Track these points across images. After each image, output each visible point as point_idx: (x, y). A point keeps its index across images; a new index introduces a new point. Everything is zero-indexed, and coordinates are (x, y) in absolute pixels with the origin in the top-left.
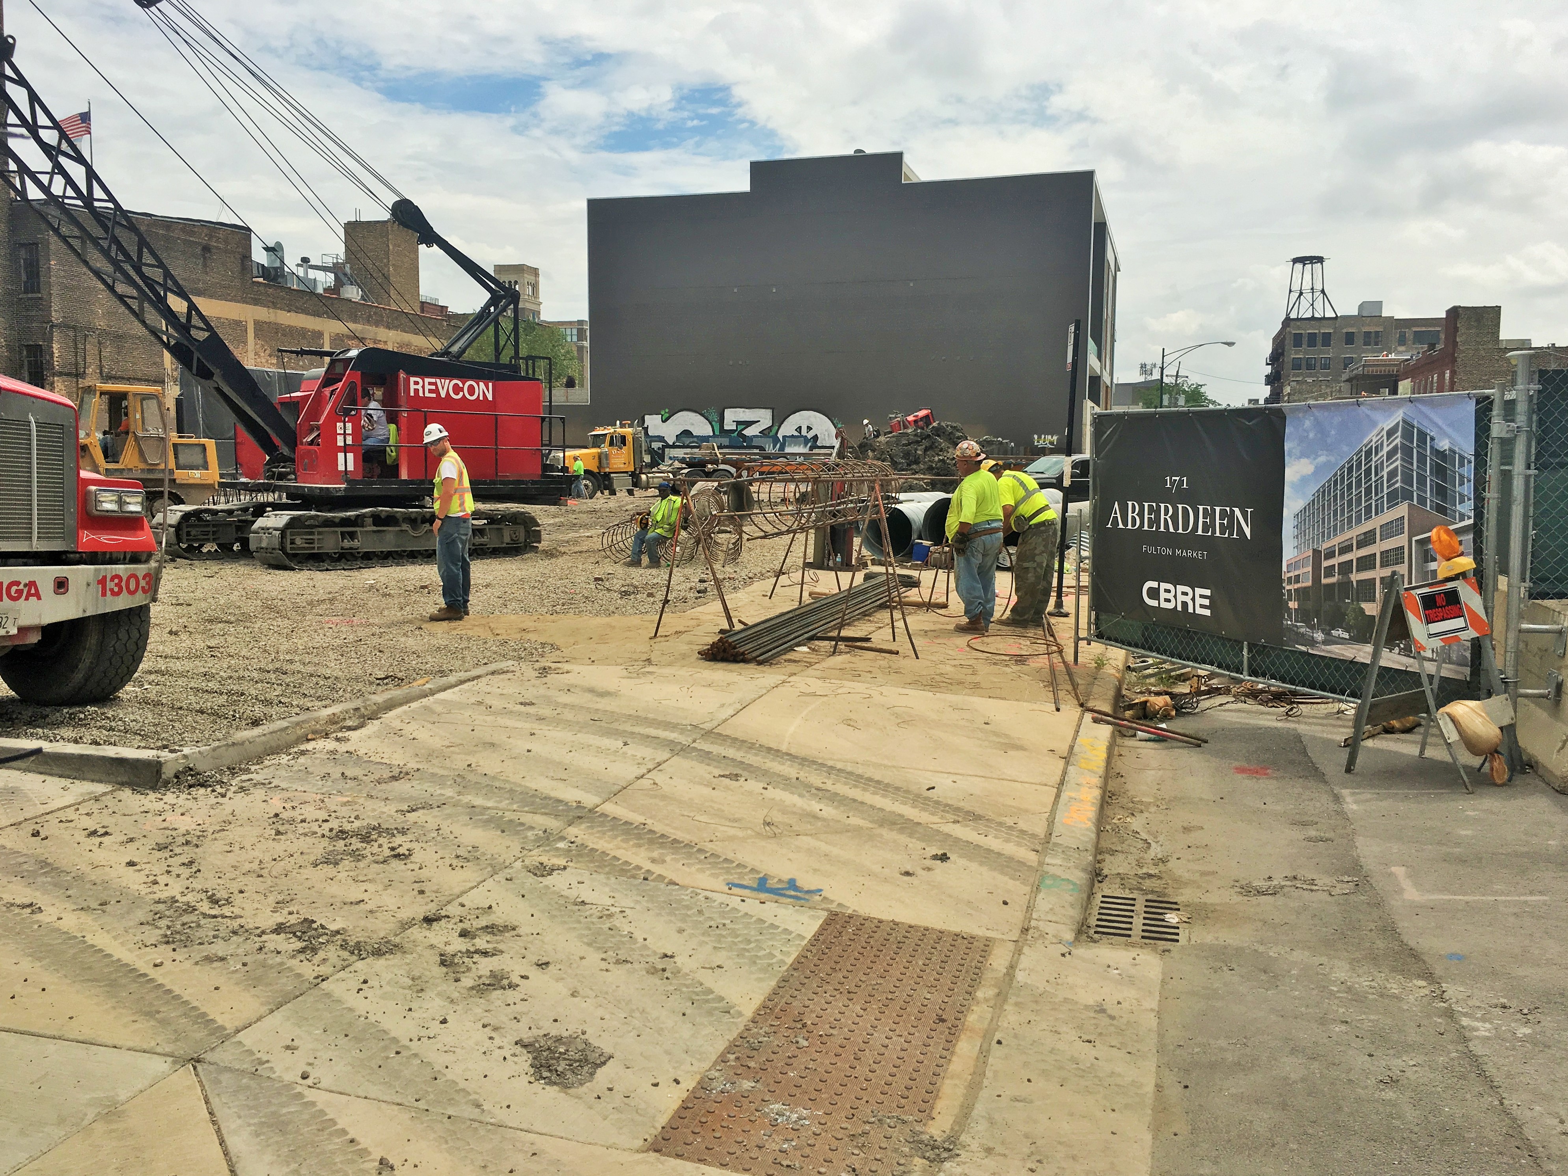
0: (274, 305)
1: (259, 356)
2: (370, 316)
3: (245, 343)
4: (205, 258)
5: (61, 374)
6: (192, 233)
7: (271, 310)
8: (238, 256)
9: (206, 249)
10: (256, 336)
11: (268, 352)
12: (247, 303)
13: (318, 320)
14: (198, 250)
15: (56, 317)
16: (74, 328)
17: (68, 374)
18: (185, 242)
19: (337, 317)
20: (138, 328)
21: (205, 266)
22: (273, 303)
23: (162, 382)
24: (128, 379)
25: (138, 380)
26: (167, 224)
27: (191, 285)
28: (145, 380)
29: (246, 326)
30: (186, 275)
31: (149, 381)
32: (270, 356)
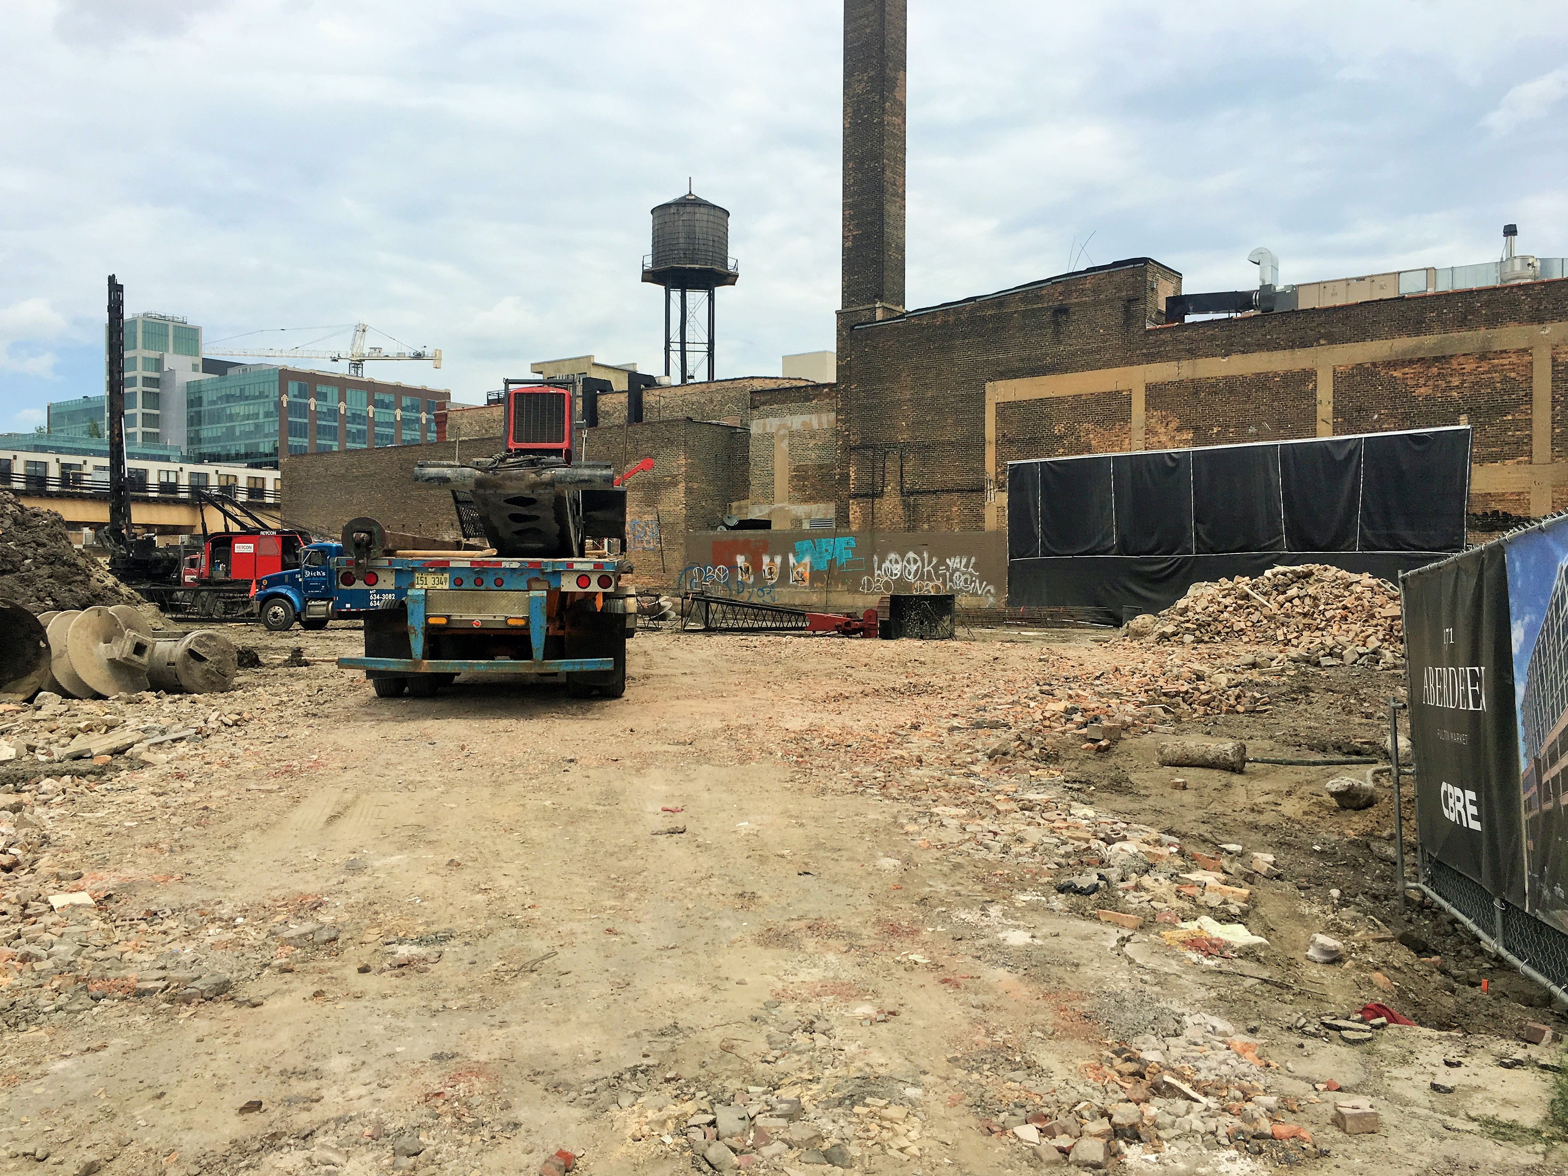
0: (1193, 353)
1: (1156, 434)
3: (1126, 418)
4: (1057, 324)
5: (855, 496)
6: (1039, 298)
7: (1184, 363)
8: (1119, 304)
9: (1062, 311)
10: (1152, 405)
11: (1173, 425)
12: (1132, 364)
13: (1300, 353)
14: (1047, 317)
15: (854, 440)
16: (873, 447)
17: (866, 495)
18: (1024, 314)
19: (1362, 335)
20: (951, 433)
21: (1057, 333)
22: (1188, 351)
23: (981, 490)
24: (935, 492)
25: (948, 491)
26: (1000, 300)
27: (1033, 364)
28: (958, 491)
29: (1129, 398)
30: (1024, 354)
31: (962, 491)
32: (1179, 429)
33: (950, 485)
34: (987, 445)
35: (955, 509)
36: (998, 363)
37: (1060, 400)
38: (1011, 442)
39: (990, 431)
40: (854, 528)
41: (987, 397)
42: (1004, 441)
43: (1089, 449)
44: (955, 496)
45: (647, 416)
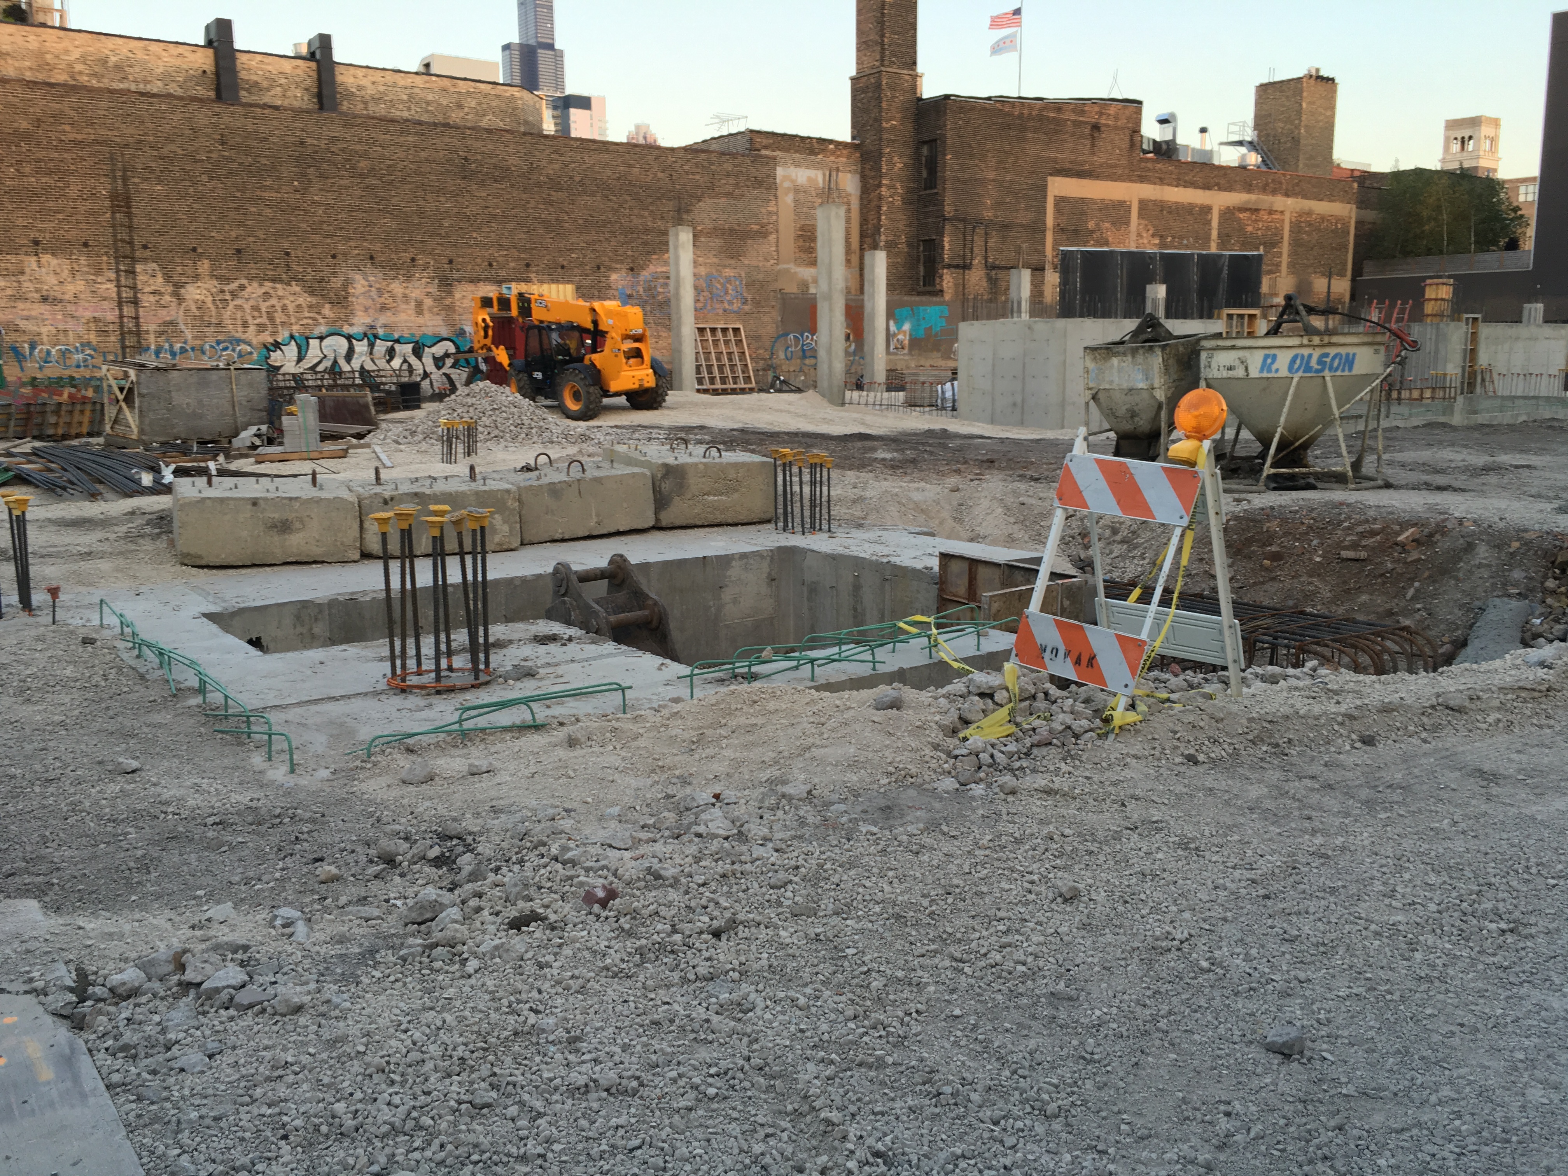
0: (1162, 181)
1: (1142, 237)
2: (1267, 184)
3: (1127, 223)
4: (1093, 137)
5: (949, 266)
6: (1082, 113)
7: (1158, 187)
8: (1127, 132)
9: (1096, 127)
10: (1141, 216)
11: (1151, 232)
12: (1131, 181)
13: (1208, 193)
14: (1087, 131)
15: (949, 210)
16: (964, 220)
17: (957, 266)
18: (1075, 123)
19: (1230, 189)
20: (1023, 217)
21: (1093, 145)
22: (1160, 179)
23: (1043, 269)
26: (1058, 106)
27: (1078, 168)
29: (1130, 207)
30: (1073, 157)
32: (1153, 236)
34: (1047, 231)
36: (1055, 161)
37: (1093, 201)
38: (1062, 230)
39: (1050, 220)
40: (947, 297)
41: (1049, 189)
42: (1059, 229)
43: (1107, 243)
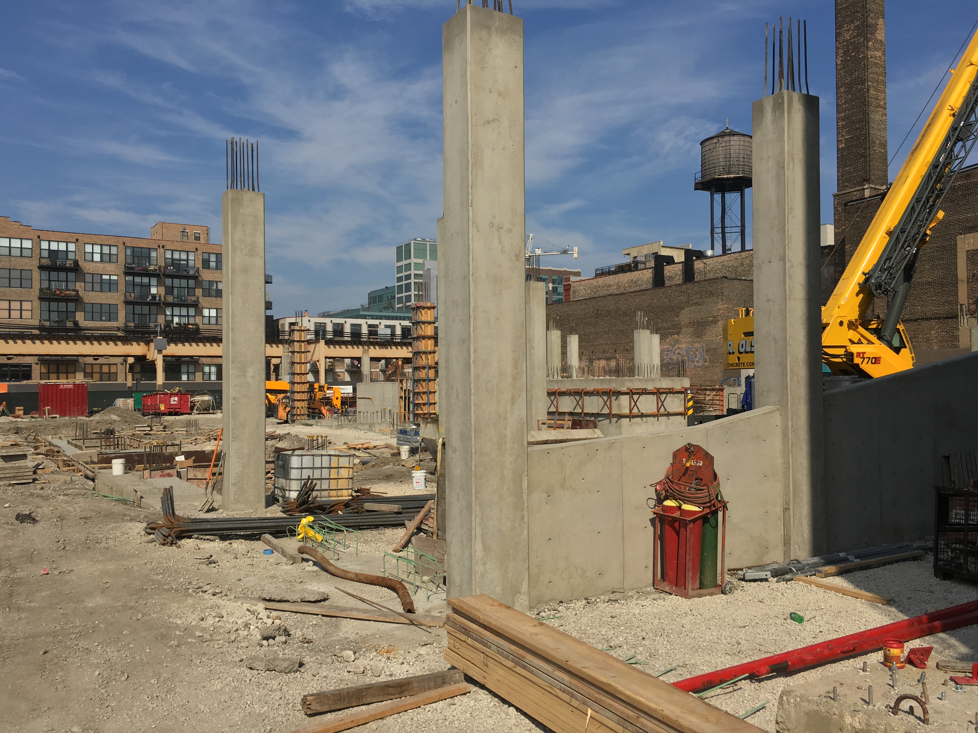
20: (928, 276)
23: (956, 317)
24: (916, 320)
25: (927, 319)
26: (967, 173)
28: (935, 318)
31: (939, 318)
33: (928, 315)
34: (960, 284)
35: (933, 332)
36: (967, 220)
39: (962, 273)
41: (959, 246)
42: (974, 279)
44: (933, 323)
45: (697, 277)
